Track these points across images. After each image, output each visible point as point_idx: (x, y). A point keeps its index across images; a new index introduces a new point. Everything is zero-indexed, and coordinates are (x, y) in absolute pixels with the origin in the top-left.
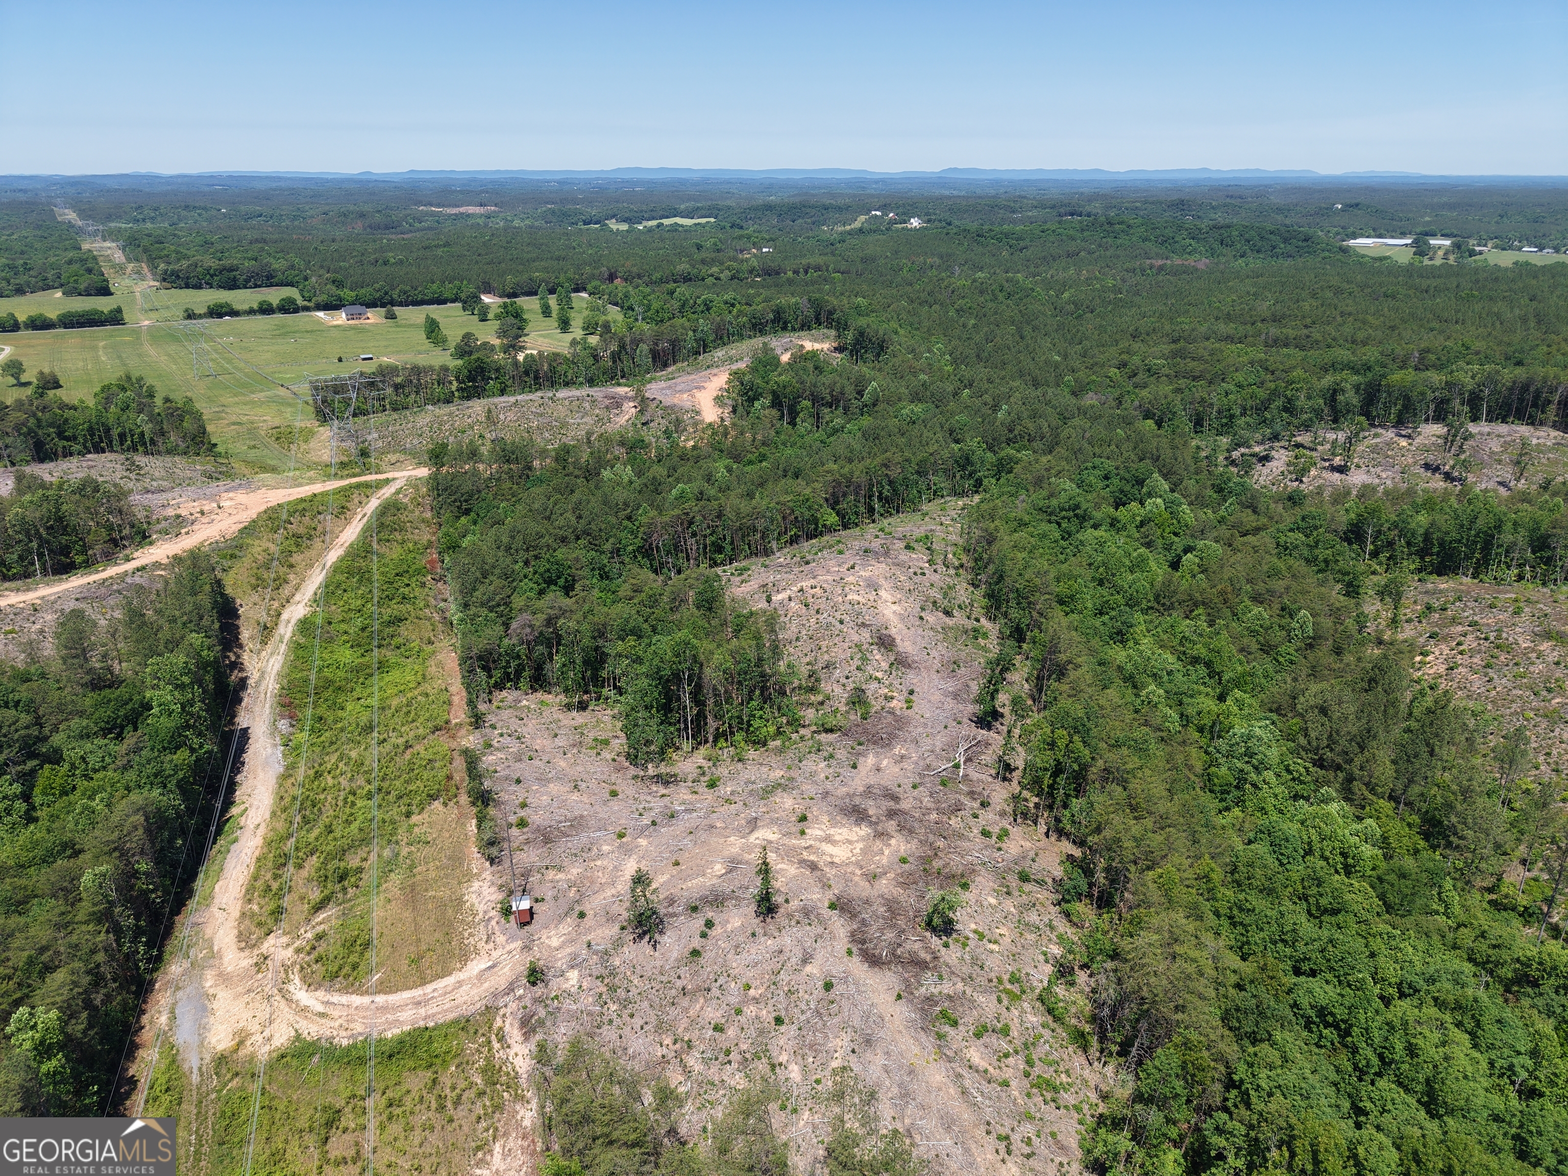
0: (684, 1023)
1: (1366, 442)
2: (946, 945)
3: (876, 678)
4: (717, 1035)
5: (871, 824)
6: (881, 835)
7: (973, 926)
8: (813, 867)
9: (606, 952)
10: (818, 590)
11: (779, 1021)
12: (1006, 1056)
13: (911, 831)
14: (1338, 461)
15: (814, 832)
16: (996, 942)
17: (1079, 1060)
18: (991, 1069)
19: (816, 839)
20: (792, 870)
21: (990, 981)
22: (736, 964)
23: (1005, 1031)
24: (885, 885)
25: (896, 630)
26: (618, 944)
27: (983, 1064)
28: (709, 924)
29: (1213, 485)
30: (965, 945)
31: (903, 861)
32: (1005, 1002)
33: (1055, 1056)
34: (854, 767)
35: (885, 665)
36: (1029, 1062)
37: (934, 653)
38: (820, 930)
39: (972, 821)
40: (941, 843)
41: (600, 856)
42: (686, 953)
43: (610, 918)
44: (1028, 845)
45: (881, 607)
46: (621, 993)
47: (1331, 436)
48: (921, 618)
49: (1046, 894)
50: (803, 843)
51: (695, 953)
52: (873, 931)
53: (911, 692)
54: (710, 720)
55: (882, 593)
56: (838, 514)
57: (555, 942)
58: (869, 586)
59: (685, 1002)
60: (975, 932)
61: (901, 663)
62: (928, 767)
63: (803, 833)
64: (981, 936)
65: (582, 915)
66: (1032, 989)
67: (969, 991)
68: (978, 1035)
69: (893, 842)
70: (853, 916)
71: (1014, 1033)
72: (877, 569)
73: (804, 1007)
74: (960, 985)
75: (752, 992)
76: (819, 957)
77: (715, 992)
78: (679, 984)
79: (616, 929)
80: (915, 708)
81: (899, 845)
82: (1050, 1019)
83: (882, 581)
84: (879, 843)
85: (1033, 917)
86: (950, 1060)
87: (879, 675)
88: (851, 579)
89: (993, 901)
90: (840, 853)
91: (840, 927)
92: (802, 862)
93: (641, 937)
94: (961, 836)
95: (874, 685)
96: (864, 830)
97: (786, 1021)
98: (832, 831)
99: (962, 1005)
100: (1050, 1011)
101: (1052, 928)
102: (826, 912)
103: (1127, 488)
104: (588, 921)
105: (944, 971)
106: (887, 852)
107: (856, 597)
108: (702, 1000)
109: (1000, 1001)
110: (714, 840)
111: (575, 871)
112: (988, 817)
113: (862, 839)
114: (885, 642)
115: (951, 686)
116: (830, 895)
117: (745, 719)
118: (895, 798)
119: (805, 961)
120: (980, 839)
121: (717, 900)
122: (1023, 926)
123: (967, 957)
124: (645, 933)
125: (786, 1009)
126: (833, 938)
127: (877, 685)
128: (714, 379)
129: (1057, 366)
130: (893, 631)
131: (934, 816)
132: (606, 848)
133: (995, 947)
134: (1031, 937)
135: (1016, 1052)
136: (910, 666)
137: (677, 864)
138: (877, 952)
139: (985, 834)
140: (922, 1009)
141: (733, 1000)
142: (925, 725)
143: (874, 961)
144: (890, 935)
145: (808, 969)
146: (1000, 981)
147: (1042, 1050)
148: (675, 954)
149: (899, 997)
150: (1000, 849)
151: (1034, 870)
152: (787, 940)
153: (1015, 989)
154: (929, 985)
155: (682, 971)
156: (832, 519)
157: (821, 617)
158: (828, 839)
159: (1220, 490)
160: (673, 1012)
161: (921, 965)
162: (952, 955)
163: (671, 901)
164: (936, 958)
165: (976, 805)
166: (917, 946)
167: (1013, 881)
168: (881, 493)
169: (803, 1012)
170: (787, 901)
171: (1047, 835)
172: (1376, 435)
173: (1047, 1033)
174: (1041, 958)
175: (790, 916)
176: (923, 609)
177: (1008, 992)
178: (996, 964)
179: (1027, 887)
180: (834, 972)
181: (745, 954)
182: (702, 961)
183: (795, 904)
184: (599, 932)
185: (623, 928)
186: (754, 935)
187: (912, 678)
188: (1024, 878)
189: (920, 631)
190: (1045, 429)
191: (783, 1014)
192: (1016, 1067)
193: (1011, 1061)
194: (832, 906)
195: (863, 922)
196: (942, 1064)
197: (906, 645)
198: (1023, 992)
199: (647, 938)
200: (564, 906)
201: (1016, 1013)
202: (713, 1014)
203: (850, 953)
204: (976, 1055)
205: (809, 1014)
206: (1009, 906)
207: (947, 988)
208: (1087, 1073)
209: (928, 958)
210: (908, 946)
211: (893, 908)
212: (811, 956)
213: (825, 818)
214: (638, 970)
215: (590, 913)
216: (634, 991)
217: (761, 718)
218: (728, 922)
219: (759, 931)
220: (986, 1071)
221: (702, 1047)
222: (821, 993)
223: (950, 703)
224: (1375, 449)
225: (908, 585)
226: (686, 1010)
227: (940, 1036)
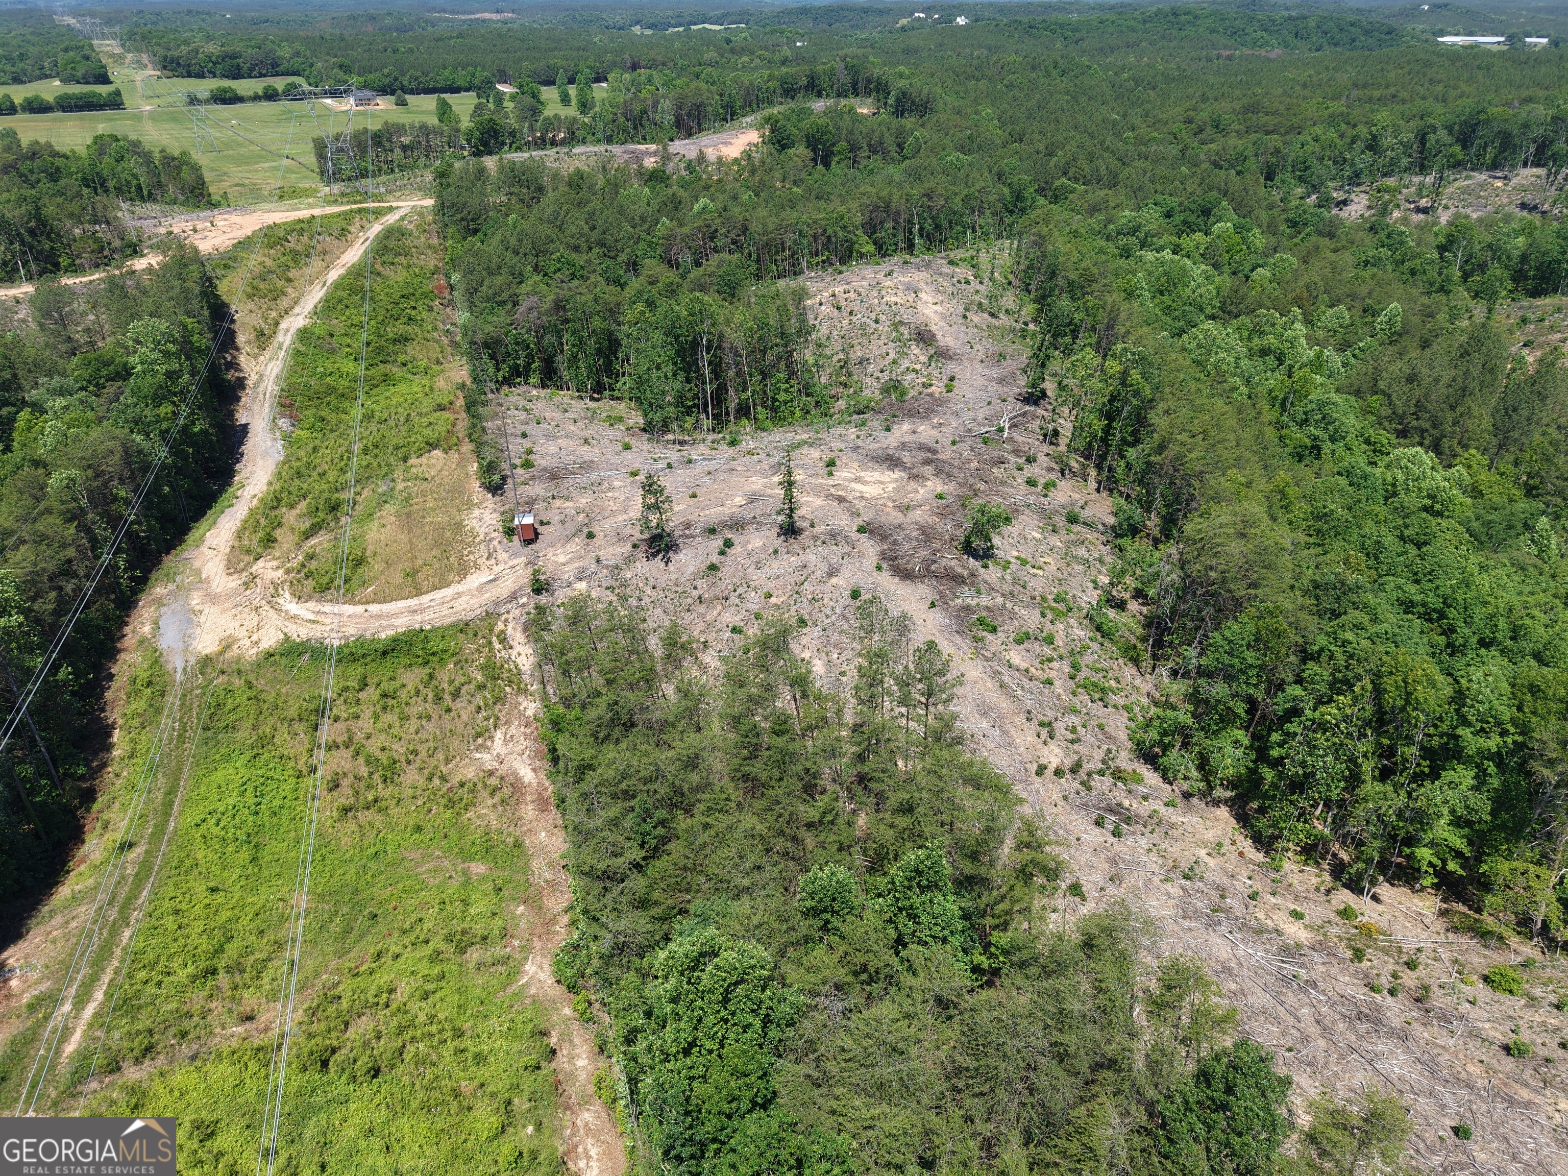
0: (701, 626)
1: (1457, 184)
2: (985, 566)
3: (914, 370)
4: (735, 636)
5: (905, 469)
6: (915, 477)
7: (1015, 554)
8: (841, 500)
9: (617, 567)
10: (852, 295)
11: (802, 622)
12: (1050, 660)
13: (949, 475)
14: (1424, 202)
15: (842, 474)
16: (1040, 568)
17: (1129, 671)
18: (1032, 670)
19: (845, 479)
20: (819, 502)
21: (1033, 598)
22: (757, 577)
23: (1050, 640)
24: (918, 515)
25: (938, 327)
26: (629, 560)
27: (1023, 665)
28: (728, 544)
29: (1287, 220)
30: (1005, 568)
31: (940, 497)
32: (1050, 616)
33: (1105, 664)
34: (888, 429)
35: (923, 359)
36: (1075, 667)
37: (976, 347)
38: (847, 549)
39: (1017, 473)
40: (981, 486)
41: (611, 488)
42: (703, 567)
43: (620, 538)
44: (1076, 496)
45: (920, 307)
46: (633, 602)
47: (1416, 179)
48: (965, 317)
49: (1096, 535)
50: (831, 482)
51: (713, 568)
52: (906, 548)
53: (952, 379)
54: (731, 392)
55: (923, 295)
56: (875, 243)
57: (562, 559)
58: (908, 289)
59: (702, 609)
60: (1017, 558)
61: (942, 355)
62: (969, 430)
63: (830, 474)
64: (1024, 562)
65: (591, 536)
66: (1080, 609)
67: (1009, 605)
68: (1019, 642)
69: (929, 483)
70: (884, 538)
71: (1059, 642)
72: (919, 277)
73: (829, 612)
74: (999, 600)
75: (773, 600)
76: (846, 572)
77: (734, 599)
78: (695, 593)
79: (628, 547)
80: (956, 391)
81: (935, 485)
82: (1099, 635)
83: (922, 285)
84: (913, 485)
85: (1082, 552)
86: (987, 660)
87: (918, 367)
88: (888, 283)
89: (1038, 536)
90: (871, 491)
91: (870, 549)
92: (829, 496)
93: (654, 555)
94: (1003, 483)
95: (910, 377)
96: (898, 474)
97: (810, 623)
98: (862, 474)
99: (1002, 615)
100: (1098, 628)
101: (1101, 561)
102: (854, 535)
103: (1193, 218)
104: (597, 541)
105: (982, 586)
106: (922, 491)
107: (894, 299)
108: (719, 607)
109: (1043, 615)
110: (734, 479)
111: (584, 501)
112: (1030, 471)
113: (896, 481)
114: (924, 337)
115: (996, 373)
116: (860, 521)
117: (770, 394)
118: (935, 452)
119: (830, 575)
120: (1024, 488)
121: (738, 525)
122: (1068, 558)
123: (1008, 577)
124: (658, 552)
125: (810, 614)
126: (861, 555)
127: (913, 375)
128: (742, 137)
129: (1114, 124)
130: (934, 328)
131: (974, 464)
132: (617, 484)
133: (1040, 572)
134: (1078, 568)
135: (1061, 658)
136: (951, 358)
137: (694, 496)
138: (909, 567)
139: (1031, 483)
140: (958, 616)
141: (754, 607)
142: (966, 403)
143: (905, 575)
144: (923, 553)
145: (834, 580)
146: (1044, 599)
147: (1087, 659)
148: (691, 569)
149: (933, 605)
150: (1045, 496)
151: (1085, 514)
152: (811, 557)
153: (1061, 607)
154: (966, 597)
155: (699, 583)
156: (870, 248)
157: (854, 319)
158: (858, 480)
159: (1293, 224)
160: (688, 617)
161: (957, 580)
162: (992, 574)
163: (688, 525)
164: (973, 575)
165: (1022, 461)
166: (953, 563)
167: (1061, 522)
168: (921, 230)
169: (827, 617)
170: (812, 526)
171: (1098, 491)
172: (1467, 178)
173: (1095, 646)
174: (1091, 585)
175: (815, 538)
176: (967, 310)
177: (1052, 609)
178: (1038, 584)
179: (1076, 528)
180: (862, 583)
181: (766, 569)
182: (720, 574)
183: (820, 529)
184: (610, 550)
185: (635, 546)
186: (776, 552)
187: (952, 367)
188: (1073, 519)
189: (963, 328)
190: (1103, 171)
191: (806, 617)
192: (1060, 670)
193: (1055, 665)
194: (861, 530)
195: (895, 542)
196: (980, 663)
197: (947, 338)
198: (1070, 610)
199: (660, 556)
200: (571, 528)
201: (1062, 626)
202: (730, 618)
203: (879, 568)
204: (1016, 657)
205: (833, 618)
206: (1056, 541)
207: (985, 601)
208: (1138, 682)
209: (965, 573)
210: (944, 562)
211: (927, 534)
212: (838, 570)
213: (855, 465)
214: (652, 582)
215: (600, 535)
216: (646, 600)
217: (786, 391)
218: (748, 542)
219: (782, 550)
220: (1027, 671)
221: (719, 647)
222: (849, 601)
223: (994, 387)
224: (1465, 191)
225: (950, 290)
226: (703, 616)
227: (976, 639)
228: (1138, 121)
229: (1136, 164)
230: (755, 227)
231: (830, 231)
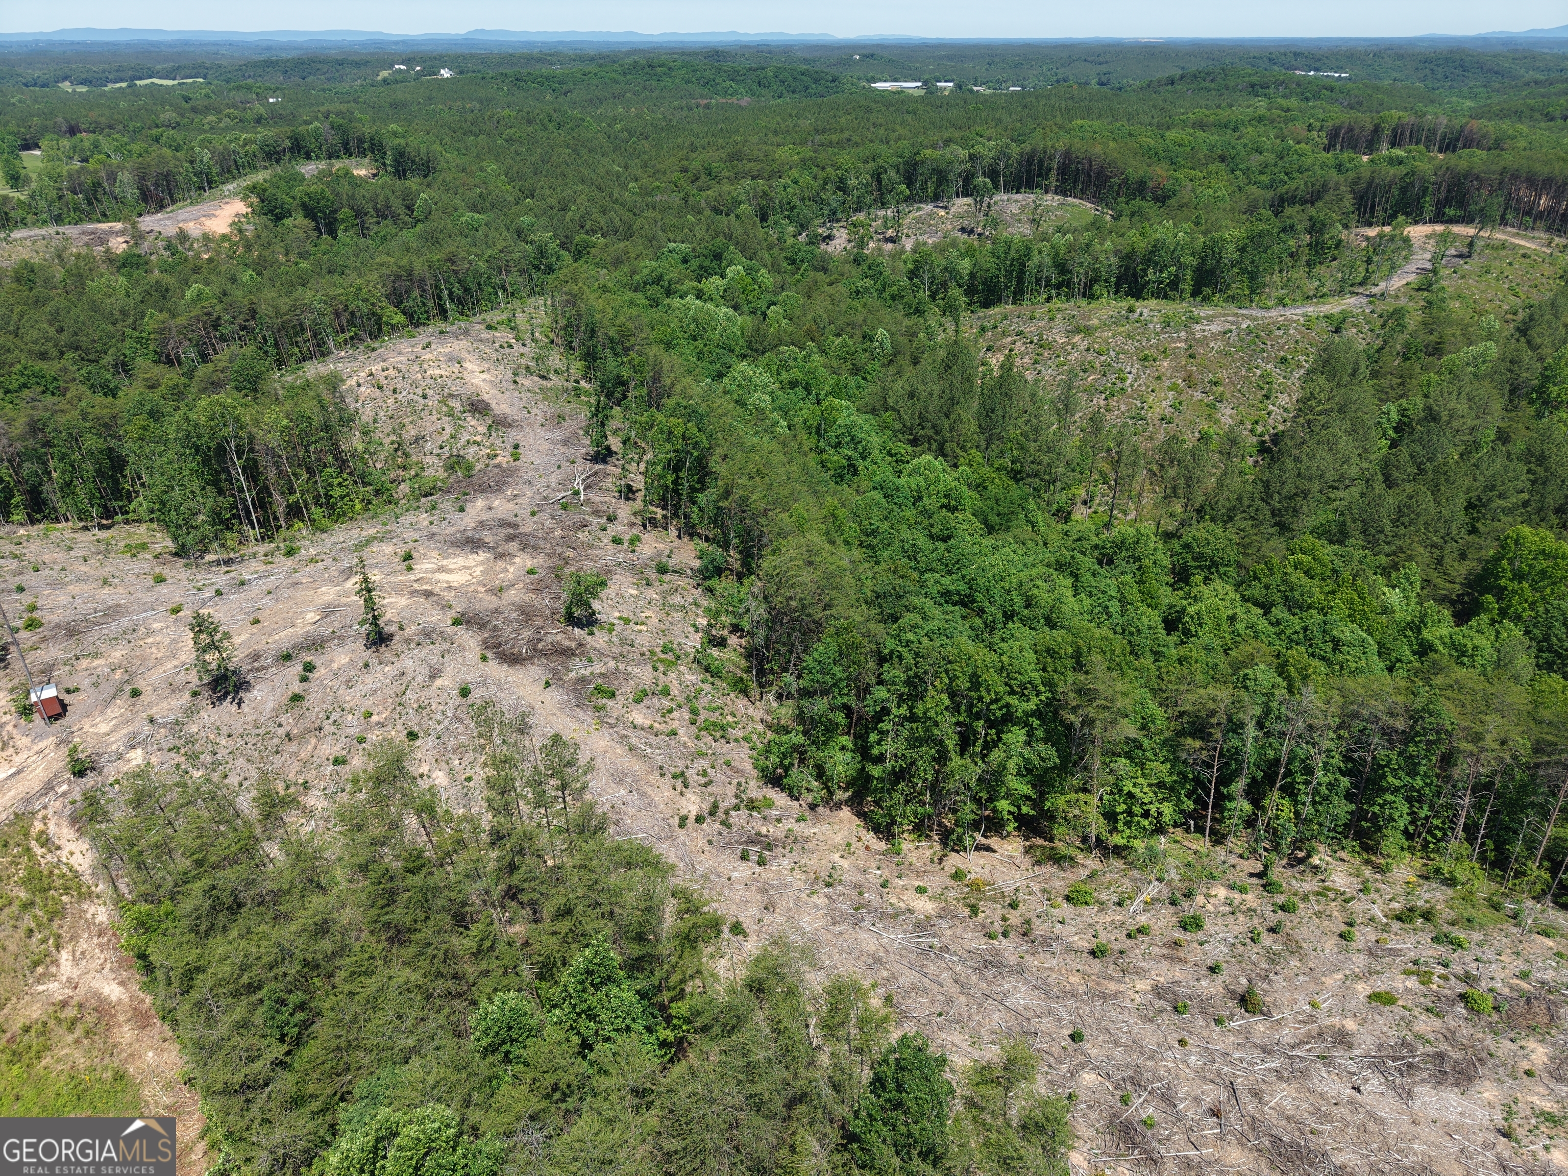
0: (296, 766)
1: (911, 215)
2: (591, 634)
3: (475, 442)
4: (339, 768)
5: (489, 549)
6: (501, 556)
7: (617, 614)
8: (428, 594)
9: (177, 723)
10: (392, 372)
11: (412, 736)
12: (670, 711)
13: (535, 548)
14: (890, 233)
15: (422, 567)
16: (643, 624)
17: (741, 703)
18: (656, 725)
19: (427, 571)
20: (403, 601)
21: (643, 654)
22: (349, 697)
23: (666, 692)
24: (513, 595)
25: (489, 395)
26: (191, 712)
27: (647, 723)
28: (309, 667)
29: (786, 258)
30: (611, 631)
31: (531, 572)
32: (661, 669)
33: (719, 702)
34: (462, 510)
35: (482, 429)
36: (694, 712)
37: (534, 411)
38: (445, 646)
39: (601, 534)
40: (570, 553)
41: (150, 633)
42: (285, 700)
43: (173, 688)
44: (661, 546)
45: (468, 377)
46: (207, 758)
47: (881, 213)
48: (515, 382)
49: (686, 580)
50: (412, 577)
51: (297, 698)
52: (507, 632)
53: (516, 447)
54: (276, 496)
55: (467, 365)
56: (404, 313)
57: (103, 728)
58: (450, 360)
59: (293, 747)
60: (620, 618)
61: (501, 423)
62: (546, 498)
63: (410, 569)
64: (627, 621)
65: (136, 693)
66: (687, 655)
67: (622, 667)
68: (638, 701)
69: (517, 560)
70: (482, 626)
71: (675, 692)
72: (459, 346)
73: (439, 717)
74: (612, 664)
75: (375, 718)
76: (449, 670)
77: (328, 728)
78: (281, 731)
79: (186, 697)
80: (523, 458)
81: (524, 561)
82: (708, 675)
83: (465, 355)
84: (501, 564)
85: (677, 599)
86: (612, 726)
87: (478, 438)
88: (428, 356)
89: (634, 592)
90: (458, 579)
91: (470, 640)
92: (413, 593)
93: (221, 699)
94: (591, 546)
95: (472, 449)
96: (482, 556)
97: (421, 734)
98: (445, 562)
99: (617, 678)
100: (707, 669)
101: (696, 605)
102: (451, 630)
104: (144, 699)
105: (592, 654)
106: (511, 569)
107: (437, 372)
108: (313, 741)
109: (655, 669)
110: (300, 594)
111: (118, 654)
112: (614, 529)
113: (482, 563)
114: (478, 407)
115: (558, 435)
116: (452, 614)
117: (322, 491)
118: (515, 526)
119: (433, 677)
120: (611, 547)
121: (316, 644)
122: (666, 608)
123: (615, 639)
124: (226, 694)
125: (419, 724)
126: (462, 649)
127: (476, 448)
130: (486, 397)
131: (558, 533)
132: (156, 626)
133: (644, 628)
134: (678, 615)
135: (680, 706)
136: (510, 426)
137: (256, 622)
138: (516, 650)
139: (617, 541)
140: (575, 690)
141: (354, 731)
142: (537, 470)
143: (513, 659)
144: (527, 633)
145: (439, 682)
146: (652, 653)
147: (704, 701)
148: (271, 705)
149: (548, 685)
150: (633, 551)
151: (672, 563)
152: (407, 663)
153: (670, 657)
154: (578, 669)
155: (283, 719)
156: (399, 318)
157: (400, 397)
158: (441, 569)
159: (793, 262)
160: (278, 760)
161: (566, 653)
162: (599, 640)
163: (256, 657)
164: (581, 645)
165: (603, 521)
166: (559, 637)
167: (652, 574)
168: (451, 294)
169: (439, 723)
170: (402, 628)
171: (679, 537)
172: (918, 209)
173: (707, 687)
174: (691, 629)
175: (408, 641)
176: (516, 374)
177: (662, 661)
178: (644, 639)
179: (667, 577)
180: (469, 679)
181: (360, 686)
182: (306, 704)
183: (411, 630)
184: (164, 705)
185: (195, 694)
186: (366, 665)
187: (513, 435)
188: (662, 570)
189: (516, 394)
191: (416, 729)
192: (681, 719)
193: (675, 714)
194: (456, 622)
195: (495, 628)
196: (605, 731)
197: (502, 405)
198: (678, 658)
199: (229, 699)
200: (107, 690)
201: (674, 676)
202: (329, 749)
203: (484, 659)
204: (639, 716)
205: (446, 722)
206: (651, 594)
207: (598, 668)
208: (751, 711)
209: (573, 645)
210: (549, 639)
211: (527, 613)
212: (440, 671)
213: (435, 554)
214: (225, 730)
215: (147, 690)
216: (222, 753)
217: (340, 484)
218: (332, 661)
219: (374, 661)
220: (651, 727)
221: (322, 784)
222: (459, 700)
223: (560, 450)
224: (919, 220)
225: (494, 356)
226: (296, 754)
227: (597, 709)
228: (639, 172)
229: (646, 214)
230: (263, 309)
231: (352, 307)
